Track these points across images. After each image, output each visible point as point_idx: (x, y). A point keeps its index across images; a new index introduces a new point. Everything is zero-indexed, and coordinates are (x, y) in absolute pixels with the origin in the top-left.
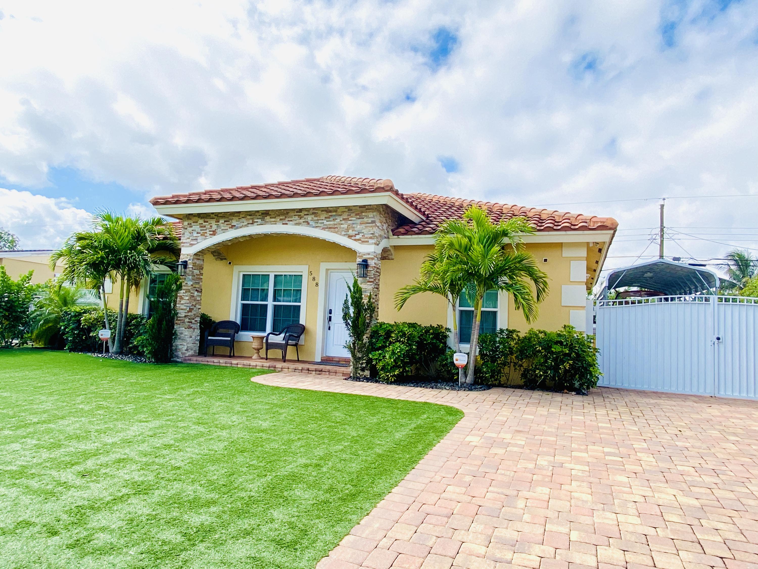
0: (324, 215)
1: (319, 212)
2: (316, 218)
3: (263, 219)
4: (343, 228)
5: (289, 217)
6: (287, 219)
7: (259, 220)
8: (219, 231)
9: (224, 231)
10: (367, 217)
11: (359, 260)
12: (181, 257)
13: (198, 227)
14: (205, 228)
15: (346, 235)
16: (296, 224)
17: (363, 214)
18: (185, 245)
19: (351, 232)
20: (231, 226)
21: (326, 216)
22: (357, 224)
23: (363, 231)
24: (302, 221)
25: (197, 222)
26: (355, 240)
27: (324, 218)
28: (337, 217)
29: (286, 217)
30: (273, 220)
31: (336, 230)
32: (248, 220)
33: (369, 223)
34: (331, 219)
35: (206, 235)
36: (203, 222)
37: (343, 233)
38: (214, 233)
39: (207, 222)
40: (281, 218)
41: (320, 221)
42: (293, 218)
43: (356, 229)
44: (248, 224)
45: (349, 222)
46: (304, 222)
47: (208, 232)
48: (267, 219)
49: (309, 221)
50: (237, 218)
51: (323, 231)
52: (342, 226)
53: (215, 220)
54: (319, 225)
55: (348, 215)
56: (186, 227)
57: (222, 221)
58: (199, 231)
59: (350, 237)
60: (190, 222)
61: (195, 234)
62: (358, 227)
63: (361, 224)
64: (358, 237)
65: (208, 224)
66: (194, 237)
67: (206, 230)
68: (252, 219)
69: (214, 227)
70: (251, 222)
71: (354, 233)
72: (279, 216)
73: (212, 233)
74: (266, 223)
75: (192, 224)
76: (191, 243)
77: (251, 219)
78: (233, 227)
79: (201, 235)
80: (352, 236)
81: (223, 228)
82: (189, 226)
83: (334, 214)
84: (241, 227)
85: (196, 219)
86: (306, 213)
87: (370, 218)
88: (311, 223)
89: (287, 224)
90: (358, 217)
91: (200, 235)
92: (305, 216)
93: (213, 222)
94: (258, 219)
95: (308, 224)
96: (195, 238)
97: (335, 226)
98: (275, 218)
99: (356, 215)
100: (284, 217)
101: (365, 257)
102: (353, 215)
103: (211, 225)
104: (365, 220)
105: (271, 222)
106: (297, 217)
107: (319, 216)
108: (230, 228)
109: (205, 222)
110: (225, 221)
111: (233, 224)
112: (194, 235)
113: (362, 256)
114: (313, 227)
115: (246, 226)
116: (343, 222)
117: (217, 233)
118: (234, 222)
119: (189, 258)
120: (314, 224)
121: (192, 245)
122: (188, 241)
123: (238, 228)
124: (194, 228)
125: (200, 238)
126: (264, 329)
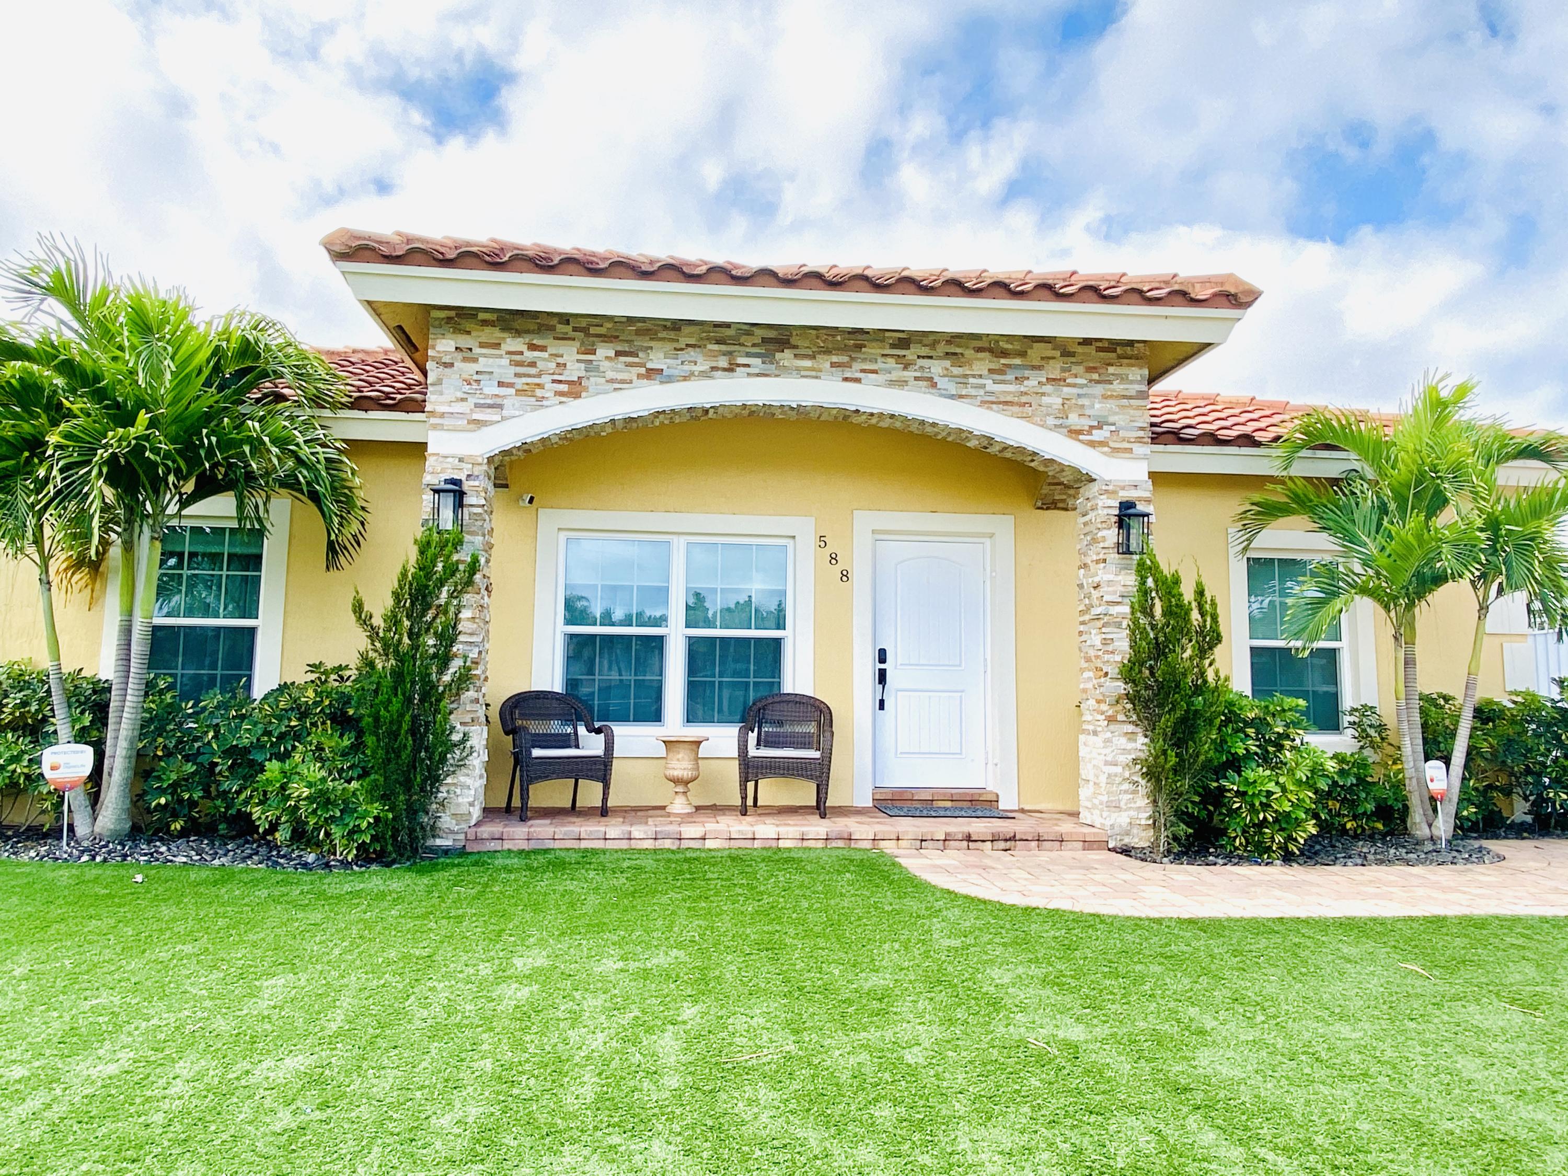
0: (982, 364)
1: (969, 353)
2: (956, 371)
3: (768, 357)
4: (1049, 406)
5: (864, 360)
6: (857, 366)
7: (758, 361)
8: (593, 382)
9: (619, 384)
10: (1123, 379)
11: (1107, 507)
12: (430, 462)
13: (505, 361)
14: (533, 371)
15: (1061, 426)
16: (892, 383)
17: (1111, 370)
18: (446, 422)
19: (1074, 420)
20: (643, 371)
21: (993, 366)
22: (1094, 396)
23: (1111, 419)
24: (910, 374)
25: (497, 346)
26: (1092, 444)
27: (985, 372)
28: (1027, 373)
29: (853, 359)
30: (807, 363)
31: (1028, 409)
32: (714, 355)
33: (1131, 398)
34: (1010, 377)
35: (539, 393)
36: (524, 348)
37: (1051, 421)
38: (575, 389)
39: (543, 349)
40: (835, 359)
41: (971, 380)
42: (879, 365)
43: (1087, 412)
44: (713, 369)
45: (1066, 389)
46: (916, 379)
47: (549, 386)
48: (786, 357)
49: (936, 379)
50: (669, 346)
51: (983, 411)
52: (1045, 400)
53: (577, 344)
54: (973, 392)
55: (1063, 370)
56: (446, 359)
57: (604, 351)
58: (509, 379)
59: (1074, 433)
60: (464, 341)
61: (490, 388)
62: (1097, 406)
63: (1105, 397)
64: (1097, 435)
65: (545, 355)
66: (487, 396)
67: (539, 375)
69: (574, 371)
70: (723, 362)
71: (1085, 423)
72: (828, 352)
73: (564, 388)
74: (782, 371)
75: (477, 350)
76: (475, 416)
77: (724, 354)
78: (651, 374)
79: (519, 392)
80: (1080, 432)
81: (610, 375)
82: (460, 356)
83: (1018, 361)
84: (685, 378)
85: (493, 334)
86: (925, 351)
87: (1132, 382)
88: (942, 383)
89: (858, 380)
90: (1095, 376)
91: (512, 391)
92: (921, 362)
93: (570, 353)
94: (748, 355)
95: (934, 385)
96: (489, 401)
97: (1024, 399)
98: (813, 357)
99: (1090, 370)
100: (845, 359)
101: (1126, 494)
102: (1076, 369)
103: (560, 360)
104: (1117, 387)
105: (798, 369)
106: (890, 360)
107: (969, 363)
108: (639, 376)
109: (532, 347)
110: (618, 354)
111: (650, 365)
112: (487, 391)
113: (1114, 492)
114: (952, 397)
115: (704, 375)
116: (1048, 388)
117: (586, 389)
118: (657, 359)
119: (467, 469)
120: (953, 389)
121: (479, 424)
122: (458, 408)
123: (670, 380)
124: (483, 364)
125: (512, 402)
126: (655, 715)
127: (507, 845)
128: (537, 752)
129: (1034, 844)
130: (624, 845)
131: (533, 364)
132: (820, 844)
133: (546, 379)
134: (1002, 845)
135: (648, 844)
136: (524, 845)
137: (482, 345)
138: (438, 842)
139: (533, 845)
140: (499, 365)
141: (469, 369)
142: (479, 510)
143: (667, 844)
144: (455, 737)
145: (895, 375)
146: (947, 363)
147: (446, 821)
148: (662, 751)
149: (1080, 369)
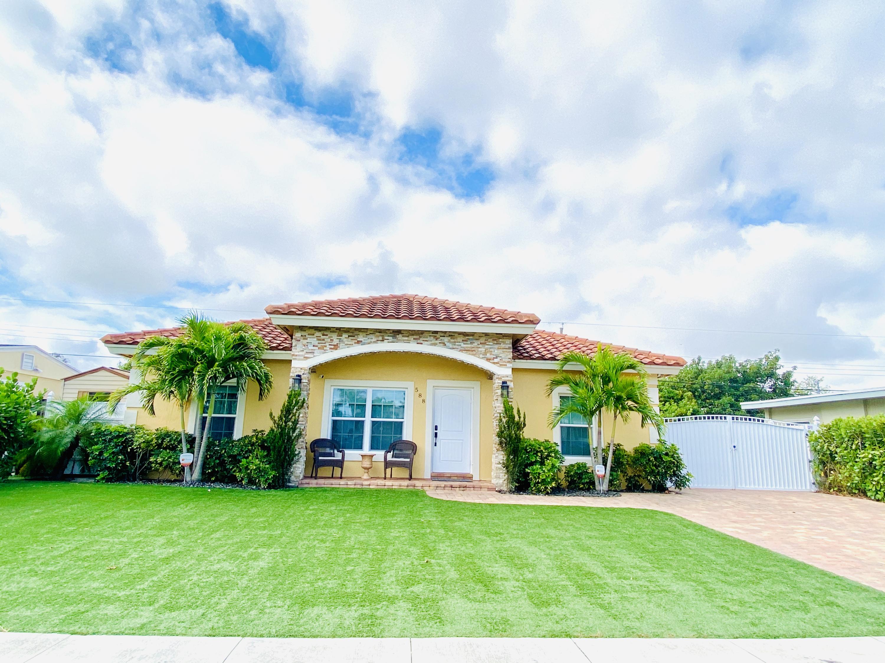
0: (460, 339)
1: (456, 335)
2: (452, 340)
3: (394, 337)
4: (481, 351)
5: (424, 337)
6: (421, 339)
7: (390, 338)
8: (341, 345)
9: (349, 346)
10: (504, 343)
11: (498, 383)
12: (292, 370)
13: (315, 339)
14: (323, 342)
15: (485, 358)
16: (432, 344)
17: (500, 340)
18: (297, 357)
19: (488, 355)
20: (356, 341)
21: (464, 339)
22: (495, 348)
23: (500, 355)
24: (438, 342)
25: (313, 335)
26: (494, 363)
27: (461, 341)
28: (474, 341)
29: (420, 337)
30: (406, 338)
31: (474, 352)
32: (378, 336)
33: (506, 349)
34: (469, 342)
35: (325, 348)
36: (321, 335)
37: (481, 356)
38: (336, 347)
39: (327, 335)
40: (415, 337)
41: (457, 343)
42: (428, 339)
43: (493, 353)
44: (377, 340)
45: (486, 346)
46: (440, 343)
47: (328, 346)
48: (400, 337)
49: (446, 343)
50: (364, 334)
51: (460, 353)
52: (480, 349)
53: (337, 333)
54: (457, 347)
55: (486, 340)
56: (298, 339)
57: (345, 335)
58: (317, 344)
59: (488, 360)
60: (304, 333)
61: (311, 347)
62: (496, 351)
63: (498, 348)
64: (496, 360)
65: (327, 337)
66: (309, 350)
67: (325, 343)
68: (383, 336)
69: (336, 342)
70: (381, 338)
71: (492, 356)
72: (413, 335)
73: (332, 347)
74: (398, 341)
75: (307, 336)
76: (306, 356)
77: (381, 336)
78: (358, 342)
79: (319, 348)
80: (490, 359)
81: (346, 343)
82: (302, 338)
83: (471, 337)
84: (369, 343)
85: (313, 331)
86: (442, 335)
87: (507, 344)
88: (448, 344)
89: (421, 344)
90: (495, 342)
91: (317, 348)
92: (441, 338)
93: (334, 336)
94: (388, 336)
95: (445, 345)
96: (310, 351)
97: (473, 349)
98: (408, 336)
99: (494, 340)
100: (418, 337)
101: (504, 379)
102: (489, 340)
103: (331, 338)
104: (502, 345)
105: (404, 340)
106: (432, 337)
107: (456, 338)
108: (355, 343)
109: (323, 335)
110: (349, 336)
111: (358, 340)
112: (310, 348)
113: (501, 378)
114: (451, 349)
115: (374, 342)
116: (480, 346)
117: (339, 347)
118: (361, 338)
119: (303, 371)
120: (451, 346)
121: (307, 358)
122: (301, 353)
123: (364, 344)
124: (309, 340)
125: (317, 351)
126: (360, 447)
127: (311, 486)
128: (320, 458)
129: (472, 489)
130: (345, 486)
131: (324, 340)
132: (405, 488)
133: (327, 344)
134: (462, 489)
135: (352, 486)
136: (315, 486)
137: (309, 335)
138: (290, 484)
139: (318, 486)
140: (314, 340)
141: (305, 342)
142: (306, 384)
143: (359, 486)
144: (296, 453)
145: (433, 342)
146: (449, 338)
147: (293, 478)
148: (360, 459)
149: (491, 340)
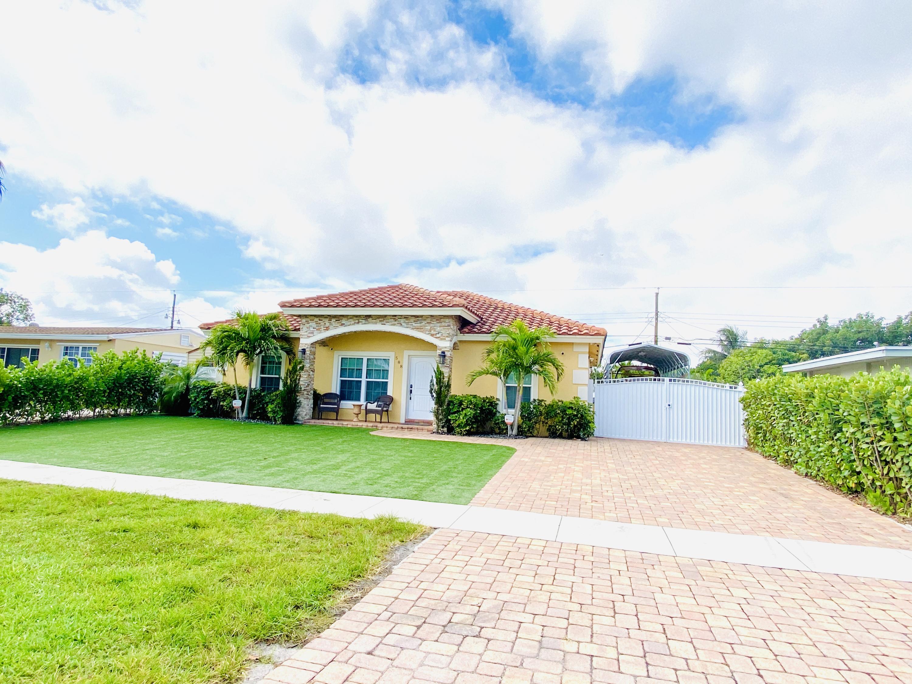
0: (413, 319)
1: (410, 317)
2: (407, 321)
3: (366, 320)
4: (427, 329)
6: (385, 321)
8: (331, 327)
9: (336, 327)
10: (445, 322)
11: (439, 352)
12: (300, 345)
15: (429, 334)
16: (392, 325)
18: (303, 336)
19: (433, 332)
22: (437, 326)
23: (441, 332)
24: (396, 323)
25: (313, 320)
26: (436, 338)
27: (413, 322)
28: (422, 321)
30: (374, 321)
31: (422, 330)
32: (355, 320)
34: (418, 322)
35: (321, 330)
36: (318, 321)
37: (427, 332)
38: (327, 329)
40: (380, 319)
41: (410, 324)
42: (390, 321)
43: (436, 330)
44: (355, 323)
45: (431, 325)
48: (370, 320)
50: (346, 318)
51: (412, 330)
52: (426, 327)
53: (328, 319)
54: (410, 326)
55: (431, 320)
56: (304, 323)
57: (334, 320)
58: (315, 327)
59: (432, 335)
60: (307, 319)
61: (312, 329)
62: (438, 328)
63: (440, 326)
64: (438, 336)
65: (322, 322)
68: (358, 320)
69: (327, 324)
71: (435, 333)
73: (325, 328)
74: (369, 323)
75: (309, 322)
76: (309, 335)
78: (343, 324)
80: (434, 335)
81: (334, 325)
82: (306, 323)
83: (420, 319)
84: (349, 326)
85: (313, 317)
86: (400, 317)
88: (403, 324)
89: (385, 324)
90: (439, 322)
91: (316, 329)
92: (399, 320)
93: (326, 321)
96: (311, 332)
97: (421, 327)
98: (376, 319)
99: (437, 320)
100: (382, 319)
101: (443, 350)
102: (434, 320)
103: (325, 323)
104: (443, 324)
105: (372, 322)
106: (392, 319)
107: (410, 319)
108: (340, 325)
109: (320, 320)
110: (336, 321)
113: (441, 349)
114: (405, 327)
115: (353, 324)
116: (427, 325)
117: (329, 329)
118: (344, 322)
119: (307, 346)
120: (405, 325)
121: (309, 337)
122: (305, 334)
123: (346, 326)
124: (310, 324)
125: (316, 332)
126: (357, 399)
128: (321, 406)
130: (332, 425)
131: (320, 324)
133: (322, 327)
135: (337, 425)
137: (310, 320)
138: (297, 422)
140: (313, 324)
141: (308, 325)
142: (307, 354)
143: (340, 425)
144: (298, 401)
145: (393, 323)
146: (405, 319)
147: (300, 418)
148: (353, 407)
149: (435, 320)
